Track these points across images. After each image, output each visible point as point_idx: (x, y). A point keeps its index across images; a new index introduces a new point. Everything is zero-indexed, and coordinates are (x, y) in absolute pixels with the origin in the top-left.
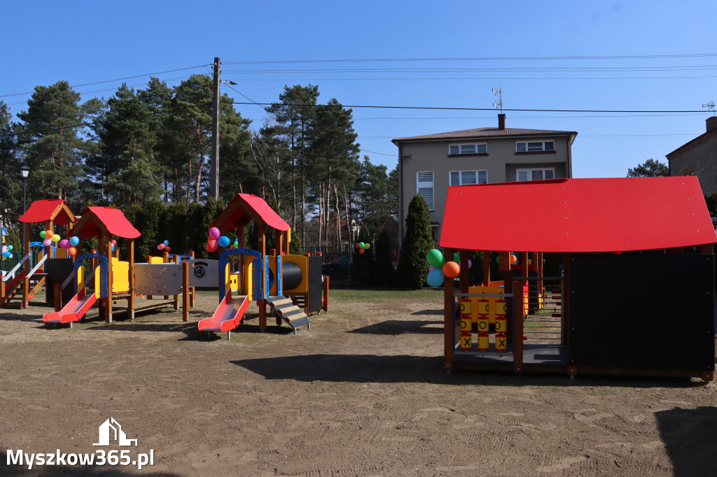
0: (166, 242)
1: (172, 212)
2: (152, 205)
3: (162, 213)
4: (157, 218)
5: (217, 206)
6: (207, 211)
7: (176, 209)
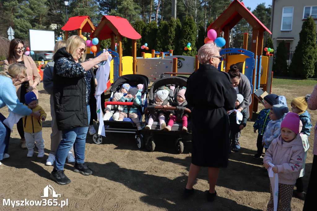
0: (146, 44)
1: (149, 27)
2: (138, 23)
3: (143, 27)
4: (141, 30)
5: (177, 23)
6: (171, 26)
7: (152, 25)
